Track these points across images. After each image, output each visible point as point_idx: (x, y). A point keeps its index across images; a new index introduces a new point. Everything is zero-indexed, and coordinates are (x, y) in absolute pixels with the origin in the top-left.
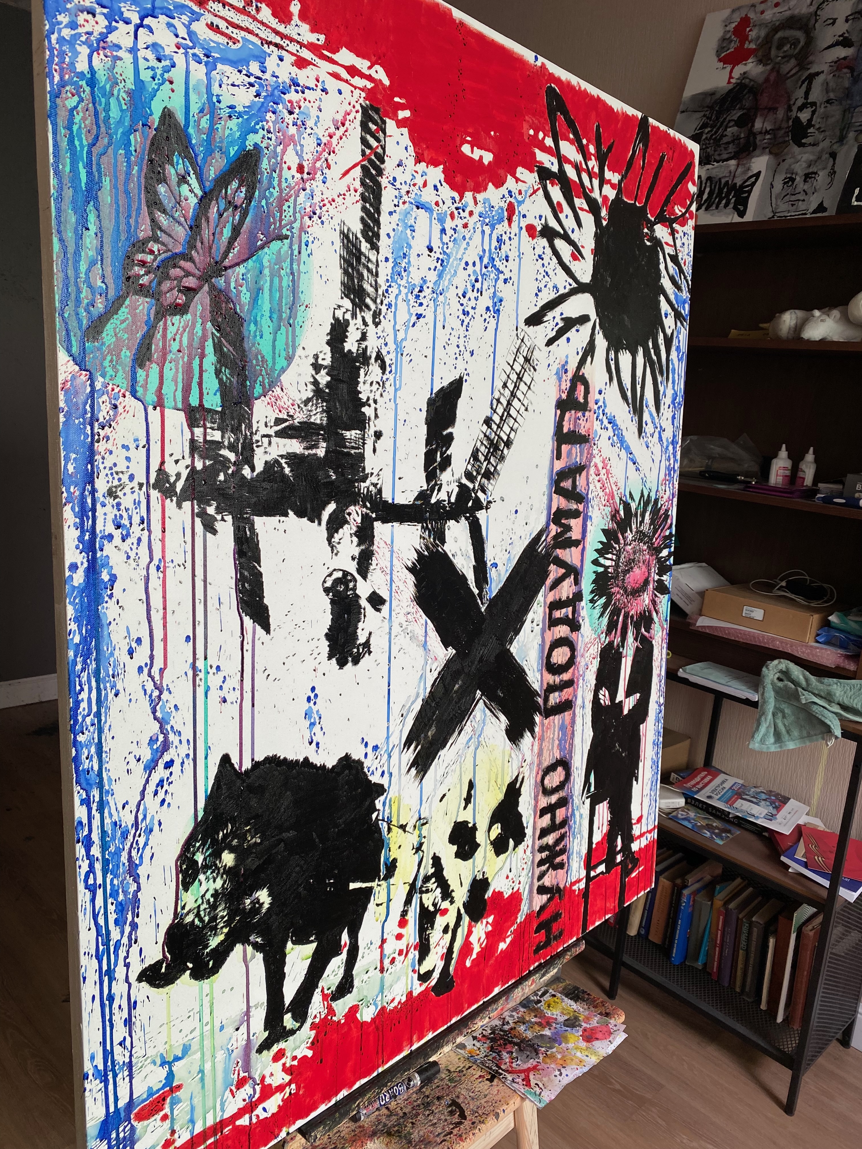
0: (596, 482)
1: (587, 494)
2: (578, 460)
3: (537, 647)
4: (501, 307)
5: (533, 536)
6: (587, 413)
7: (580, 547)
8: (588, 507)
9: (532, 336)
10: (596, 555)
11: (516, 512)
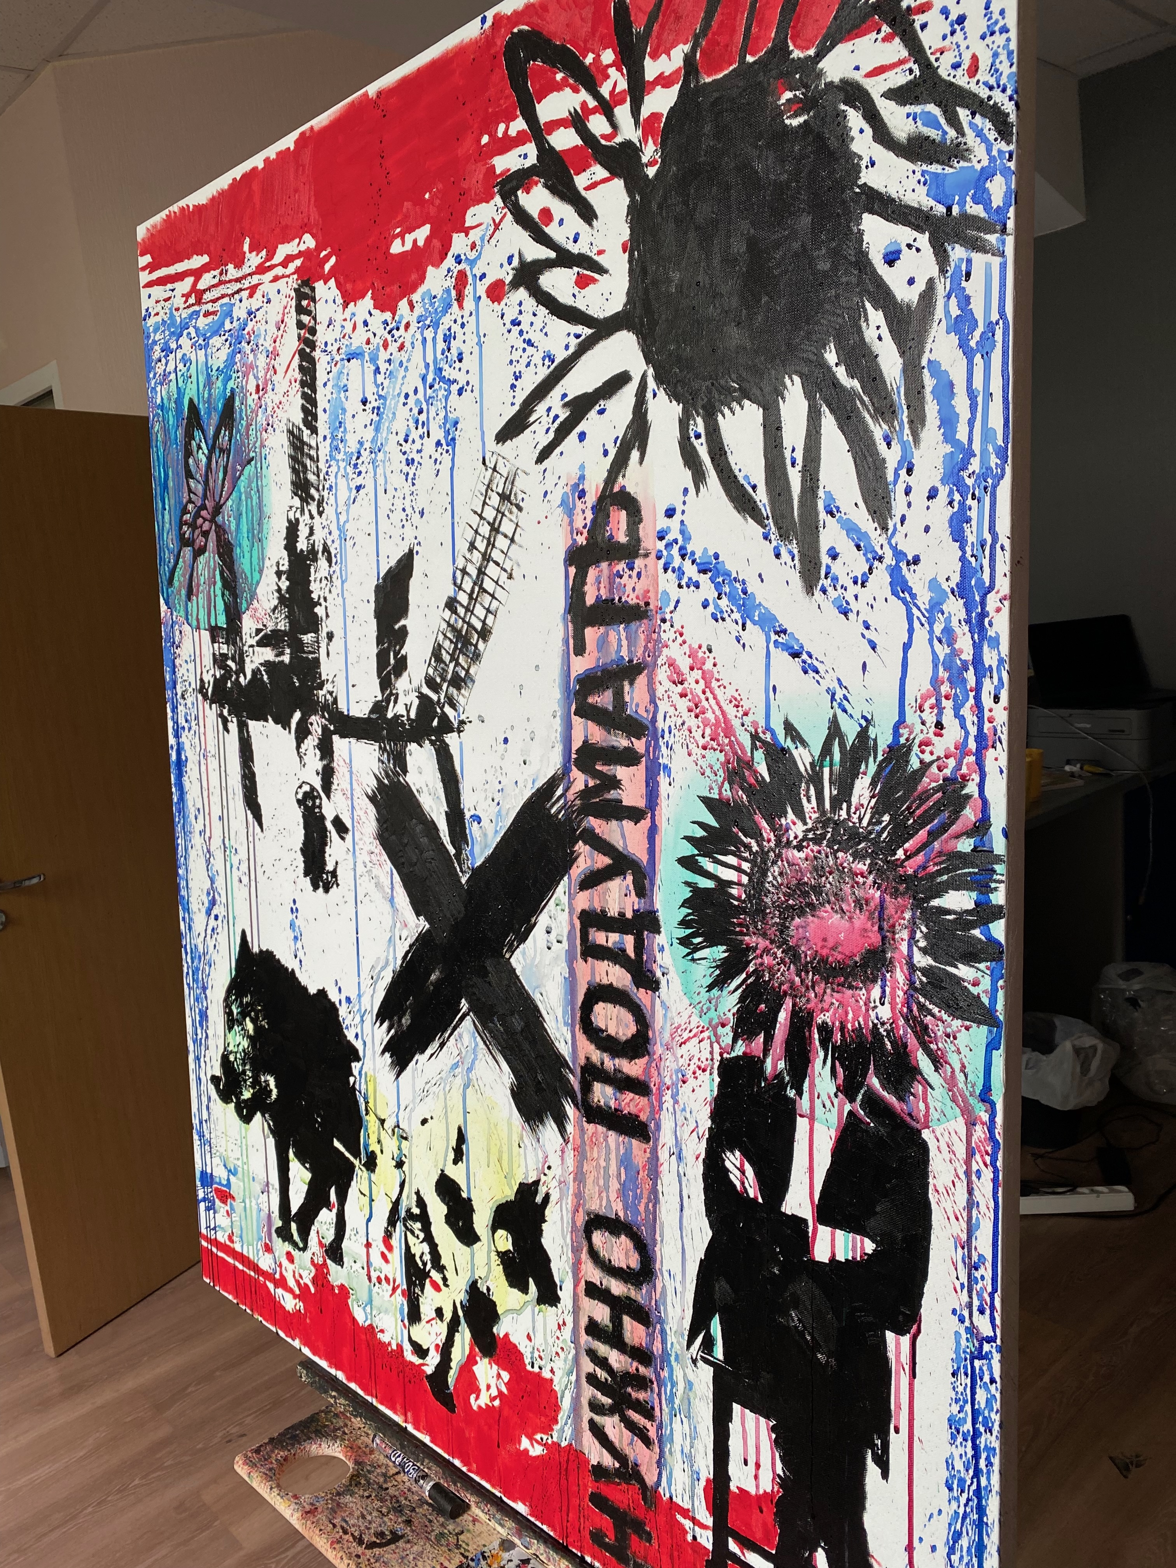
0: (676, 698)
1: (654, 720)
2: (624, 653)
3: (560, 980)
4: (457, 433)
5: (539, 784)
6: (639, 563)
7: (645, 824)
8: (657, 747)
9: (510, 456)
10: (689, 850)
11: (506, 741)
